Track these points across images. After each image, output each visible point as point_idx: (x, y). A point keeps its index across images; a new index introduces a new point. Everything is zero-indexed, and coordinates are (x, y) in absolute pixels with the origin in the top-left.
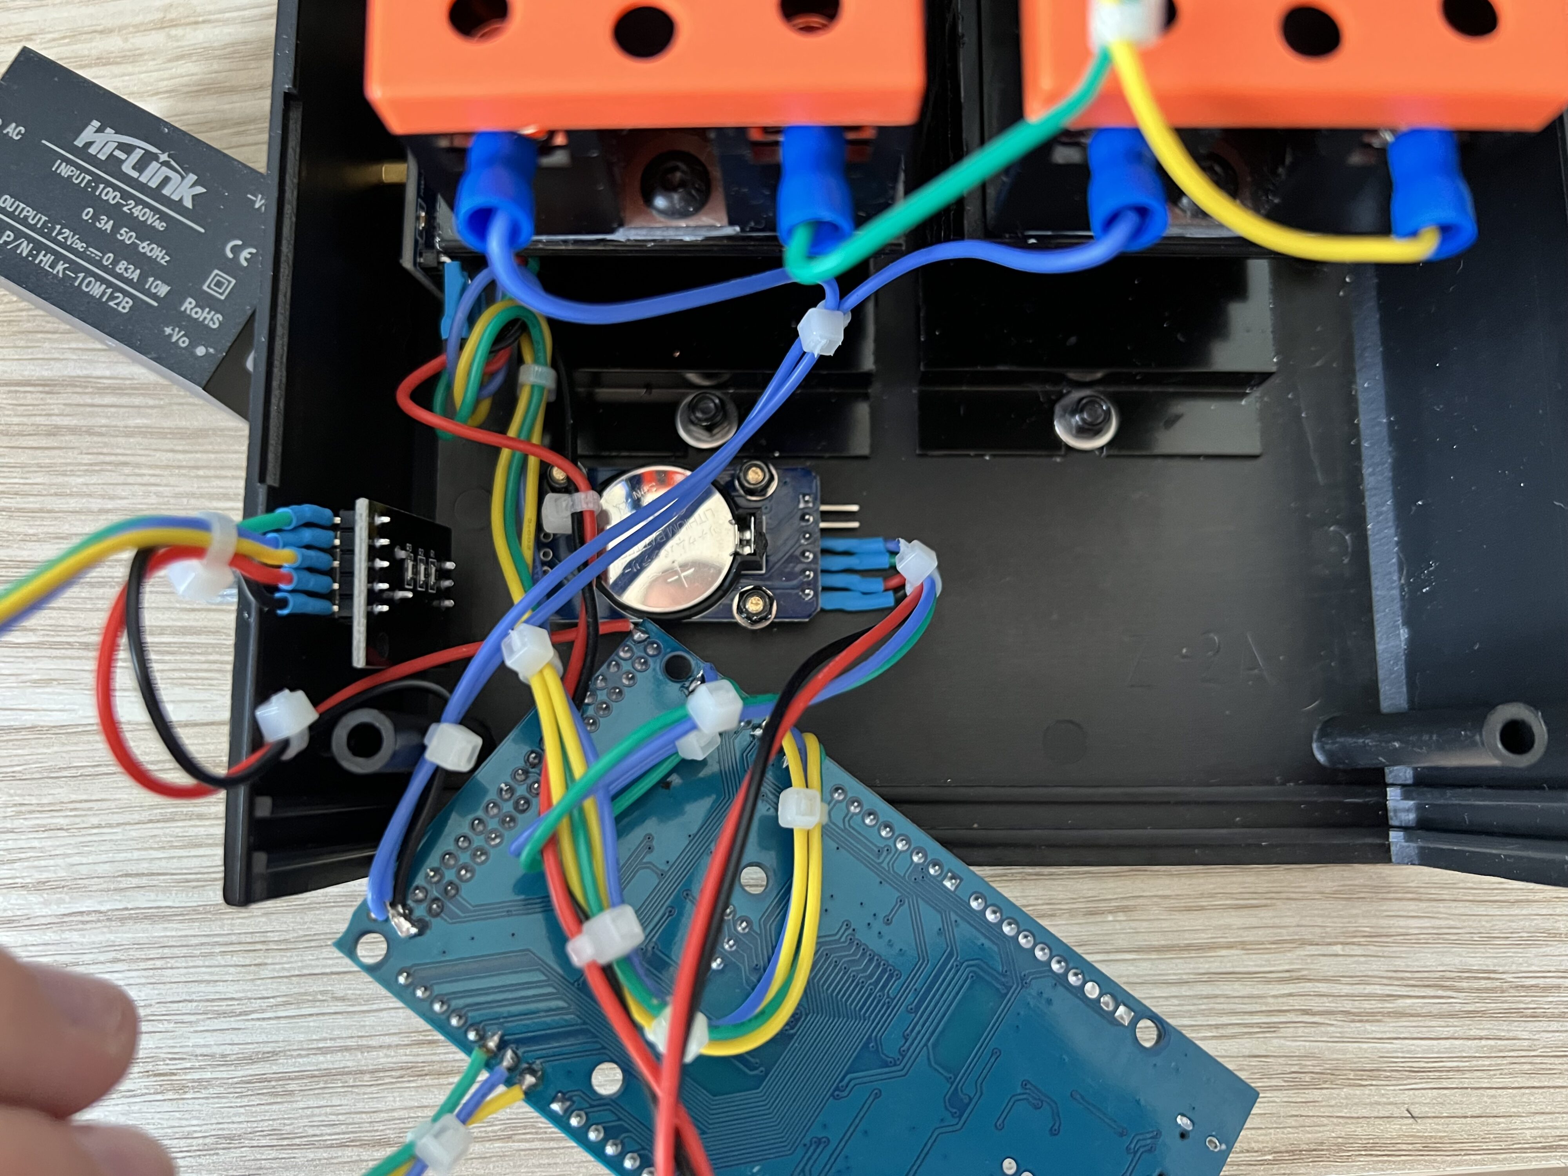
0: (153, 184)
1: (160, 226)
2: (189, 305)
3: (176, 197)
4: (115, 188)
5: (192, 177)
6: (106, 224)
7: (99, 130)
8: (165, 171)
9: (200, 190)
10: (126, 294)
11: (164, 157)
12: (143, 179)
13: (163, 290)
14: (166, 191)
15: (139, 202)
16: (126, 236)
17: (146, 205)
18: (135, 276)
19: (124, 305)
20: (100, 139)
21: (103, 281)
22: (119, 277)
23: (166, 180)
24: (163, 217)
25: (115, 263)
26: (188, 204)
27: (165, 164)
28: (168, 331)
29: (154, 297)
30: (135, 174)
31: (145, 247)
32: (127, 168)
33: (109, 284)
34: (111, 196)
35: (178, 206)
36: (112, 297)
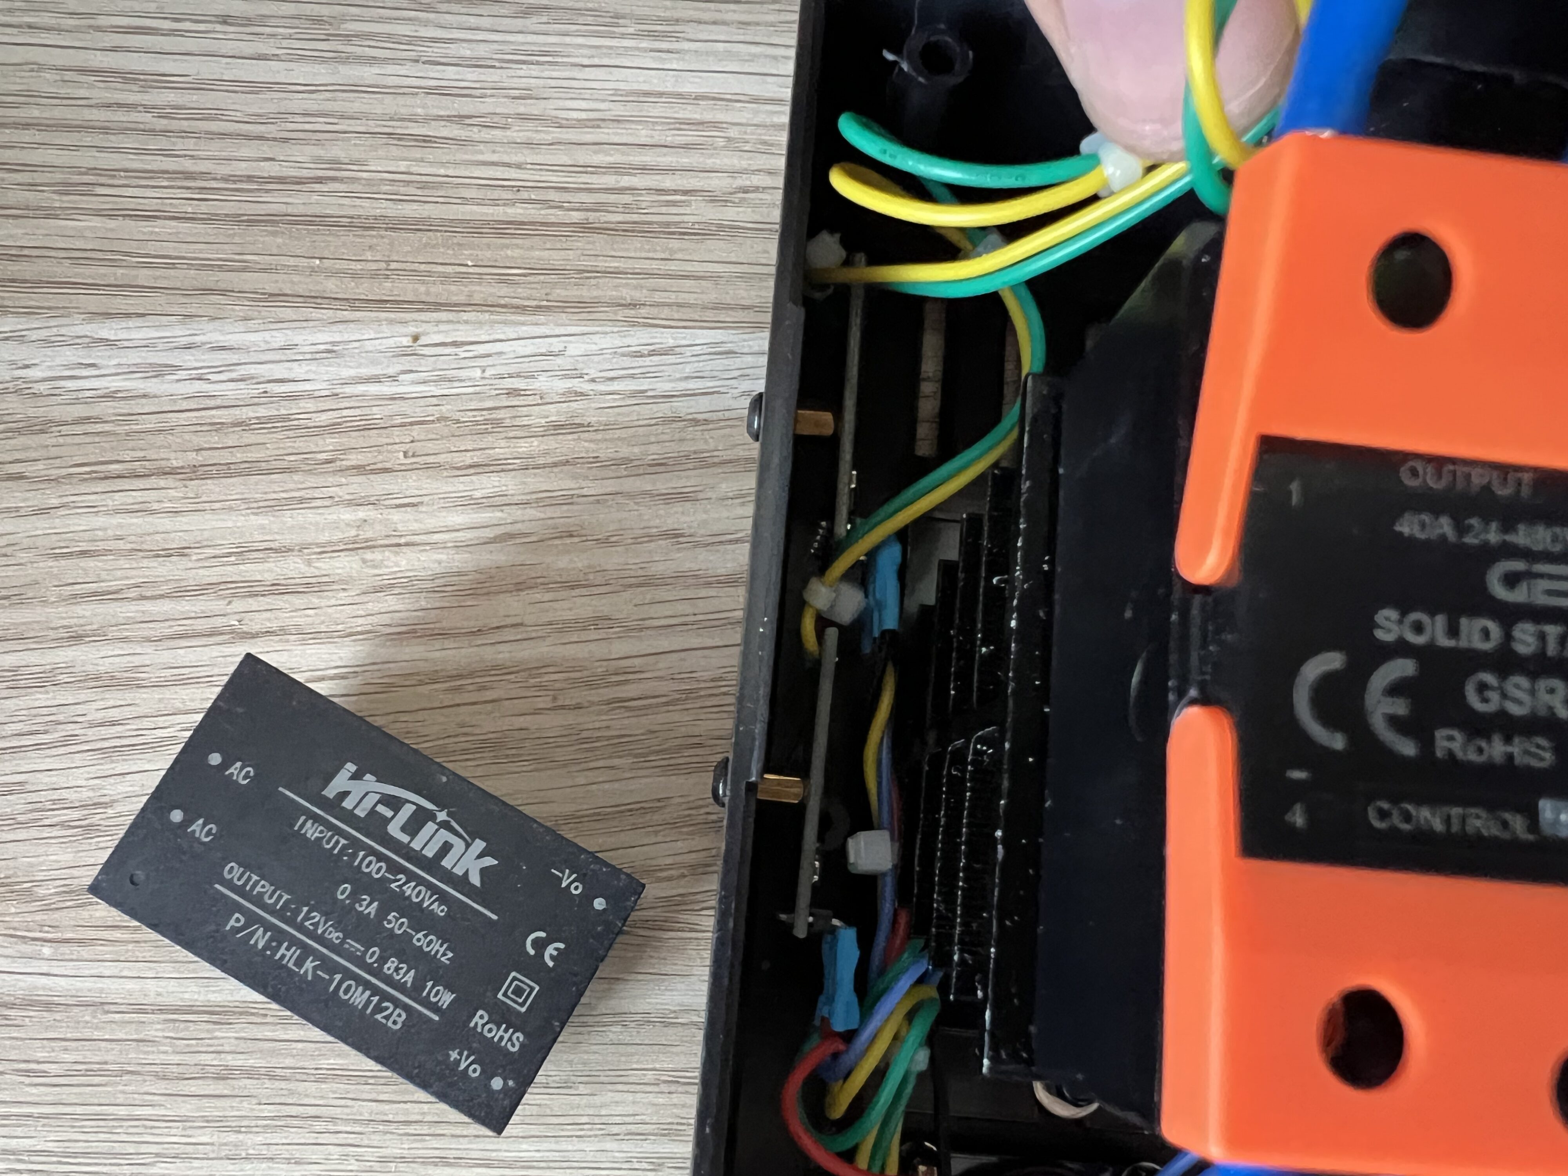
0: (429, 852)
1: (440, 910)
2: (480, 1019)
3: (459, 871)
4: (380, 857)
5: (479, 845)
6: (369, 908)
7: (356, 776)
8: (444, 835)
9: (489, 861)
10: (397, 1003)
11: (442, 816)
12: (416, 845)
13: (446, 998)
14: (447, 863)
15: (411, 876)
16: (396, 923)
17: (421, 881)
18: (409, 978)
19: (396, 1020)
20: (357, 789)
21: (367, 985)
22: (388, 980)
23: (446, 848)
24: (443, 898)
25: (383, 960)
26: (475, 879)
27: (444, 825)
28: (454, 1055)
29: (435, 1008)
30: (405, 838)
31: (420, 939)
32: (394, 829)
33: (376, 991)
34: (375, 869)
35: (462, 883)
36: (379, 1009)
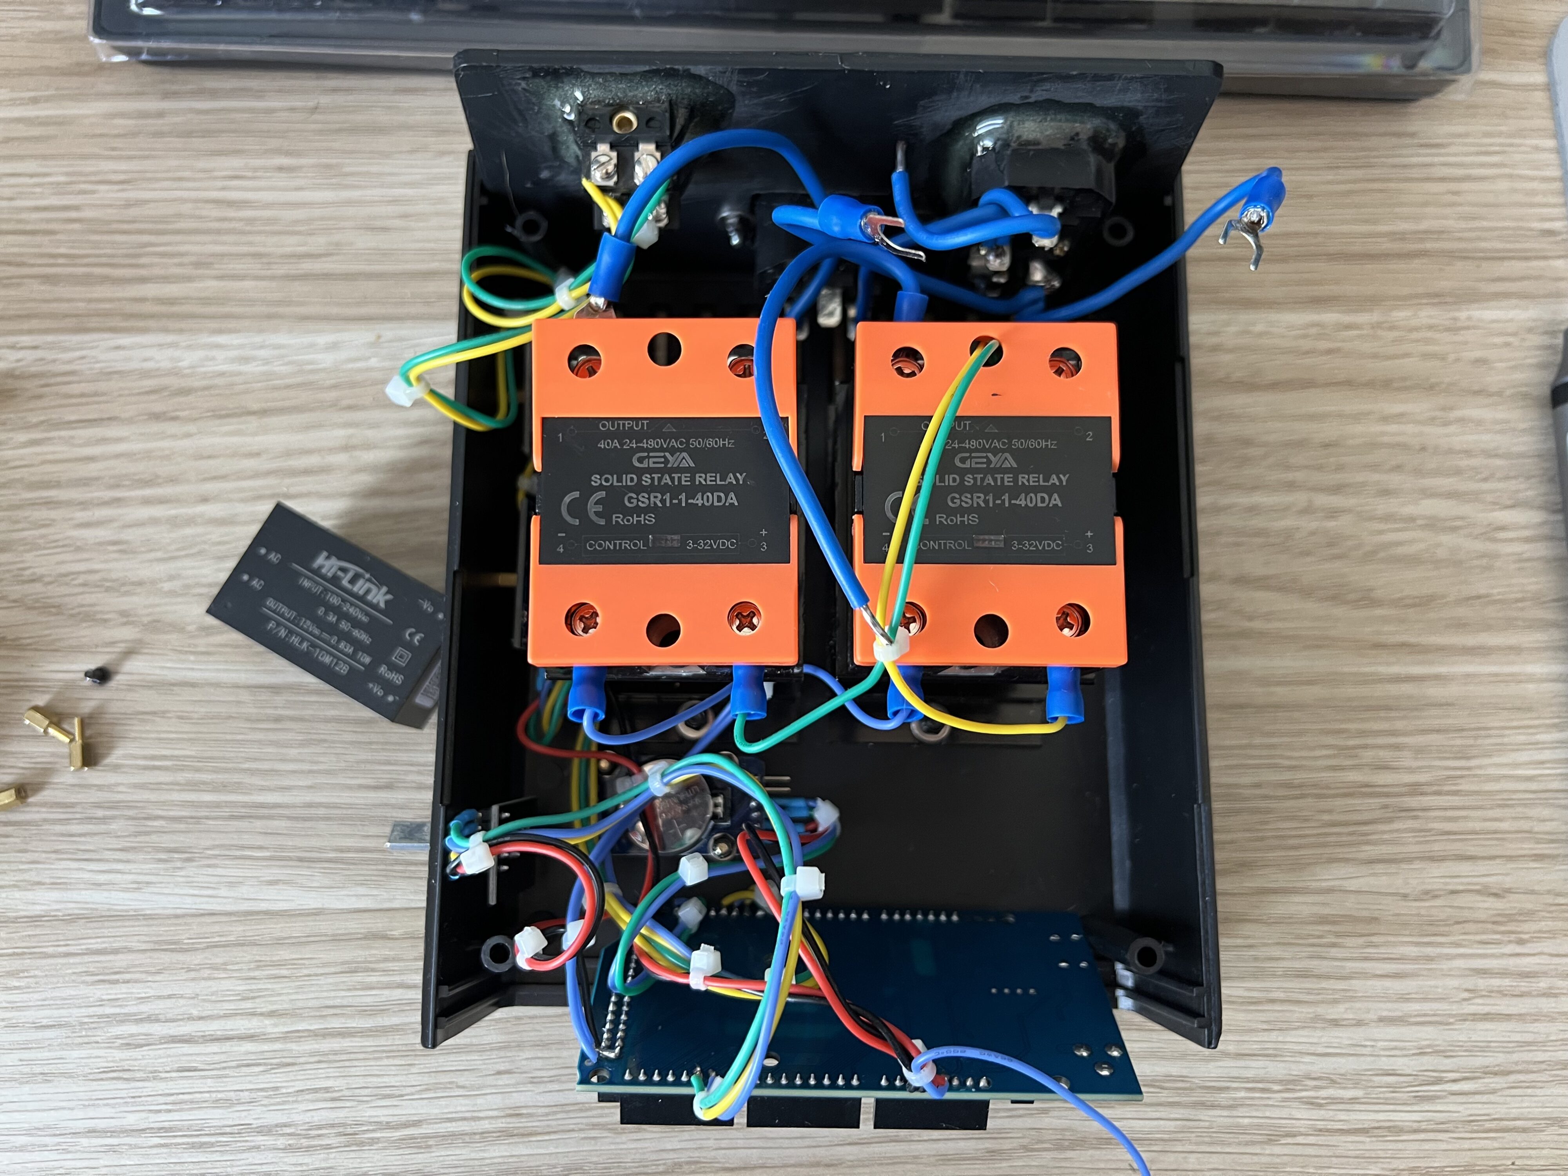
0: (361, 592)
1: (365, 619)
2: (383, 669)
3: (375, 601)
4: (338, 595)
5: (384, 589)
6: (332, 618)
7: (328, 558)
8: (368, 585)
9: (389, 597)
10: (345, 662)
11: (367, 576)
12: (355, 589)
13: (367, 660)
14: (369, 597)
15: (352, 604)
16: (344, 625)
17: (356, 606)
18: (351, 651)
19: (343, 669)
20: (328, 564)
21: (331, 654)
22: (341, 652)
23: (368, 591)
24: (367, 614)
25: (338, 642)
26: (382, 605)
27: (369, 580)
28: (371, 685)
29: (363, 664)
30: (349, 586)
31: (356, 633)
32: (345, 583)
33: (334, 656)
34: (335, 601)
35: (375, 607)
36: (336, 664)
